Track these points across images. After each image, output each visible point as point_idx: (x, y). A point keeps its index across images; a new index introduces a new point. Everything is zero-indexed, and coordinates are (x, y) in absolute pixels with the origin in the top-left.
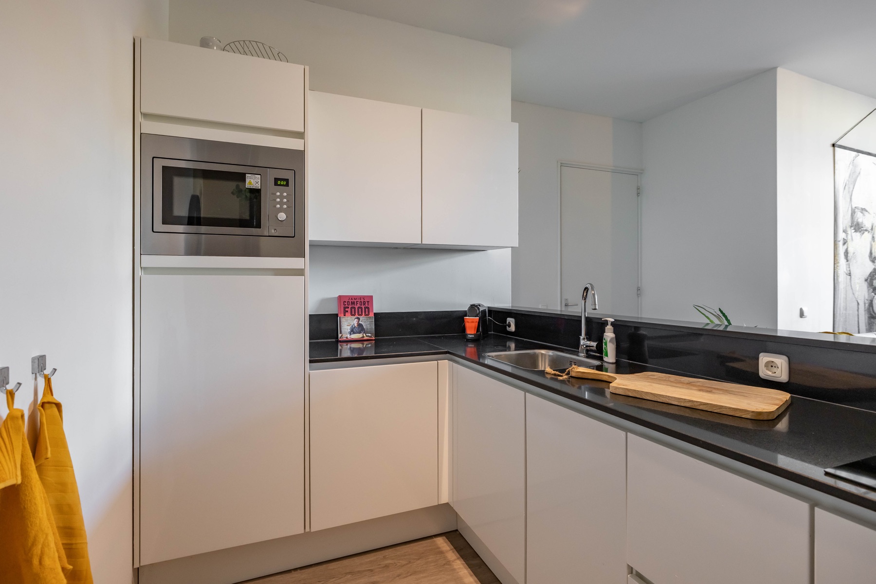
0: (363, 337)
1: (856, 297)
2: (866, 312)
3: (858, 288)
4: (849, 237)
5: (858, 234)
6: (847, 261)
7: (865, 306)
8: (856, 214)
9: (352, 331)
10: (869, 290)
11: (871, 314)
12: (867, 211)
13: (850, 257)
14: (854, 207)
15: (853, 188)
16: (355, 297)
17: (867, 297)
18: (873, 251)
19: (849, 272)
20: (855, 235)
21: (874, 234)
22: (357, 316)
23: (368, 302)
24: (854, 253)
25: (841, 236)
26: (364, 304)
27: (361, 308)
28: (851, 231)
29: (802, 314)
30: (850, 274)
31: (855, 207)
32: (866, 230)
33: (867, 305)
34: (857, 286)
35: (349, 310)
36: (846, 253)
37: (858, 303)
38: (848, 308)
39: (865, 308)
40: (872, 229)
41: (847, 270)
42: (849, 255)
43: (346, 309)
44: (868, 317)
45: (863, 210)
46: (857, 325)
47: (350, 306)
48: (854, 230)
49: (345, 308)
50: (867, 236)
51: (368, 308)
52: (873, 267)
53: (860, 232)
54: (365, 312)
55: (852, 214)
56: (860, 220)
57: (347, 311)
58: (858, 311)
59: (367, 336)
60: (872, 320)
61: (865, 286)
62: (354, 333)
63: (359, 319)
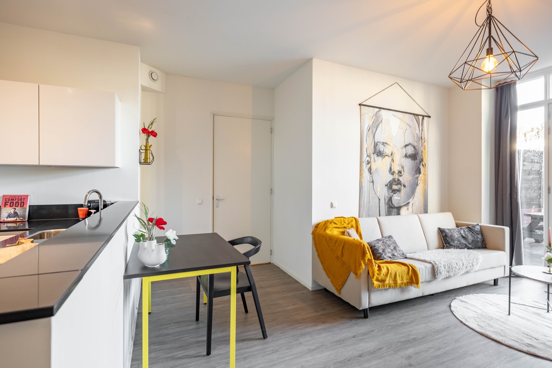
0: (17, 220)
1: (378, 196)
2: (386, 204)
3: (379, 191)
4: (372, 159)
5: (380, 158)
6: (371, 174)
7: (385, 201)
8: (378, 145)
9: (9, 216)
10: (388, 192)
11: (390, 206)
12: (387, 144)
13: (373, 172)
14: (376, 141)
15: (376, 130)
16: (15, 196)
17: (387, 195)
18: (392, 168)
19: (372, 181)
20: (376, 158)
21: (393, 158)
22: (14, 207)
23: (24, 199)
24: (376, 169)
25: (366, 159)
26: (21, 200)
27: (18, 203)
28: (374, 156)
29: (332, 206)
30: (373, 182)
31: (378, 142)
32: (387, 155)
33: (387, 200)
34: (379, 190)
35: (9, 204)
36: (370, 170)
37: (379, 199)
38: (371, 202)
39: (385, 202)
40: (392, 155)
41: (370, 179)
42: (372, 170)
43: (7, 203)
44: (388, 207)
45: (384, 144)
46: (379, 212)
47: (10, 202)
48: (377, 156)
49: (5, 203)
50: (388, 160)
51: (24, 203)
52: (393, 177)
53: (381, 156)
54: (21, 204)
55: (375, 146)
56: (382, 150)
57: (7, 204)
58: (379, 204)
59: (19, 219)
60: (391, 209)
61: (385, 189)
62: (10, 217)
63: (15, 209)
